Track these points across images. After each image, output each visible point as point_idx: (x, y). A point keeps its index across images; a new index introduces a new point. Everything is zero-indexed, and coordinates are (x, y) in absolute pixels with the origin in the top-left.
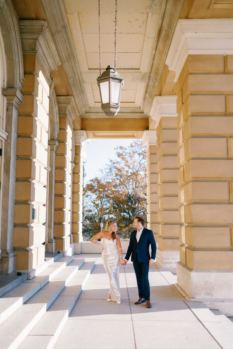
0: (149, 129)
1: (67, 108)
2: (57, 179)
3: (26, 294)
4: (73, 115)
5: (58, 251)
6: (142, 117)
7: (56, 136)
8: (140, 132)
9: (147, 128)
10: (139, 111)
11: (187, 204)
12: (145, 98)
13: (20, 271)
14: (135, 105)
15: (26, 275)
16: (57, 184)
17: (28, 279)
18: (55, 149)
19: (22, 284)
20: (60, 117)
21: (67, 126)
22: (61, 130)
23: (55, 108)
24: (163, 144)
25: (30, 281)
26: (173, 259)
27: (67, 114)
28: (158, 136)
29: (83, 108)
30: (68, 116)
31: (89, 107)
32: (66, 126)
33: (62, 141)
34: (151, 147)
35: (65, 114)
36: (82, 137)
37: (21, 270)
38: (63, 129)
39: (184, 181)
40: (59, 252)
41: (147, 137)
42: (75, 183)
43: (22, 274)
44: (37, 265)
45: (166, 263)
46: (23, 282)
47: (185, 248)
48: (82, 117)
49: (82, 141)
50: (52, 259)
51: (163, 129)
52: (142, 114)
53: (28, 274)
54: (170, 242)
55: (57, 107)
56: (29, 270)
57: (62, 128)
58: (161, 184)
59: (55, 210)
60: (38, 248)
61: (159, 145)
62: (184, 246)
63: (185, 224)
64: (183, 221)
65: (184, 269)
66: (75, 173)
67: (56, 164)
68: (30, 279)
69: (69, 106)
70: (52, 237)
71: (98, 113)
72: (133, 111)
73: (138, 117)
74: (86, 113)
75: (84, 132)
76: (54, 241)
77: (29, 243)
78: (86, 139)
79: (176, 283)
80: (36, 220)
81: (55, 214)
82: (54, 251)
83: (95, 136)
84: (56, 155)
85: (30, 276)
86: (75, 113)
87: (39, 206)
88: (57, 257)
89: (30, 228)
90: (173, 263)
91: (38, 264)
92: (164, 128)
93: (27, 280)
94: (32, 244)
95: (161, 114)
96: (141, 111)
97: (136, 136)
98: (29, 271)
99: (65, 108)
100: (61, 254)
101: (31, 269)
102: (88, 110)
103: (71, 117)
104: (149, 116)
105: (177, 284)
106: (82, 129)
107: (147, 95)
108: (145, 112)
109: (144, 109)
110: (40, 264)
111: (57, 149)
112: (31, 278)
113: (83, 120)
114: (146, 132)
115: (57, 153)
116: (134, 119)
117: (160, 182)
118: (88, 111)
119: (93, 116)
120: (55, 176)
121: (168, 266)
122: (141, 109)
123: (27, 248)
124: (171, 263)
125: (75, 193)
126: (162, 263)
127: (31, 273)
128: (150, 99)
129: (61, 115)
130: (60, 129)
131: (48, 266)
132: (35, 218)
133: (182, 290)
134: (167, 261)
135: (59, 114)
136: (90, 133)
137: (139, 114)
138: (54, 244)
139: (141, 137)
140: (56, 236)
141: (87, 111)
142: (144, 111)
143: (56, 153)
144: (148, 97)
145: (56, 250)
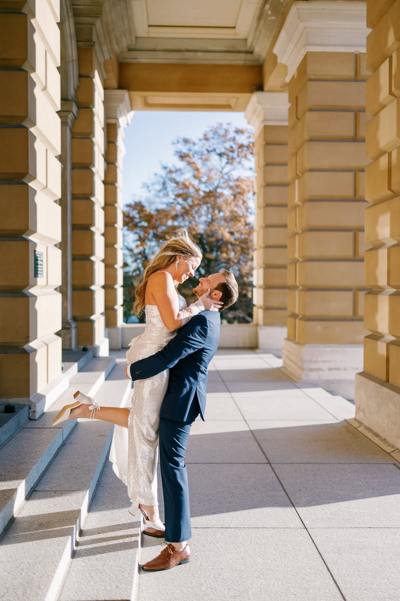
0: (266, 88)
1: (94, 27)
2: (77, 191)
3: (34, 467)
4: (105, 48)
5: (82, 347)
6: (248, 63)
7: (72, 92)
8: (242, 96)
9: (260, 87)
10: (243, 49)
11: (396, 242)
12: (261, 16)
13: (12, 401)
14: (235, 34)
15: (26, 408)
16: (76, 201)
17: (30, 419)
18: (69, 121)
19: (19, 435)
20: (79, 48)
21: (94, 71)
22: (82, 79)
23: (67, 23)
24: (309, 116)
25: (35, 424)
26: (324, 362)
27: (94, 42)
28: (295, 100)
29: (124, 39)
30: (97, 46)
31: (136, 37)
32: (92, 71)
33: (86, 106)
34: (267, 129)
35: (90, 40)
36: (121, 106)
37: (12, 398)
38: (85, 77)
39: (390, 188)
40: (85, 350)
41: (260, 107)
42: (110, 204)
43: (16, 410)
44: (47, 382)
45: (311, 370)
46: (21, 428)
47: (385, 345)
48: (121, 60)
49: (121, 116)
50: (75, 366)
51: (311, 80)
52: (249, 56)
53: (30, 408)
54: (318, 326)
55: (71, 20)
56: (30, 398)
57: (83, 73)
58: (300, 203)
59: (74, 259)
60: (47, 345)
61: (297, 118)
62: (383, 339)
63: (387, 290)
64: (382, 281)
65: (386, 390)
66: (110, 183)
67: (72, 158)
68: (35, 420)
69: (98, 23)
70: (69, 317)
71: (154, 50)
72: (231, 49)
73: (240, 63)
74: (130, 50)
75: (125, 94)
76: (73, 325)
77: (28, 334)
78: (128, 112)
79: (353, 416)
80: (40, 281)
81: (73, 268)
82: (73, 346)
83: (148, 105)
84: (72, 137)
85: (34, 412)
86: (111, 41)
87: (47, 248)
88: (83, 360)
89: (30, 298)
90: (324, 371)
91: (50, 381)
92: (312, 77)
93: (28, 421)
94: (36, 338)
95: (307, 45)
96: (248, 49)
97: (233, 105)
98: (32, 401)
99: (89, 26)
100: (90, 354)
101: (35, 394)
102: (134, 42)
103: (103, 54)
104: (264, 61)
105: (355, 419)
106: (120, 87)
107: (267, 6)
108: (257, 50)
109: (254, 44)
110: (54, 380)
111: (73, 123)
112: (37, 416)
113: (122, 67)
114: (255, 97)
115: (76, 130)
116: (233, 66)
117: (299, 200)
118: (134, 47)
119: (143, 58)
120: (72, 185)
121: (313, 376)
122: (249, 44)
123: (25, 347)
124: (320, 369)
125: (110, 224)
126: (302, 369)
127: (37, 405)
128: (273, 18)
129: (81, 44)
130: (80, 76)
131: (70, 383)
132: (39, 275)
133: (377, 435)
134: (313, 366)
135: (77, 41)
136: (138, 96)
137: (242, 56)
138: (74, 331)
139: (243, 108)
140: (77, 314)
141: (131, 47)
142: (254, 49)
143: (72, 133)
144: (269, 13)
145: (78, 343)
